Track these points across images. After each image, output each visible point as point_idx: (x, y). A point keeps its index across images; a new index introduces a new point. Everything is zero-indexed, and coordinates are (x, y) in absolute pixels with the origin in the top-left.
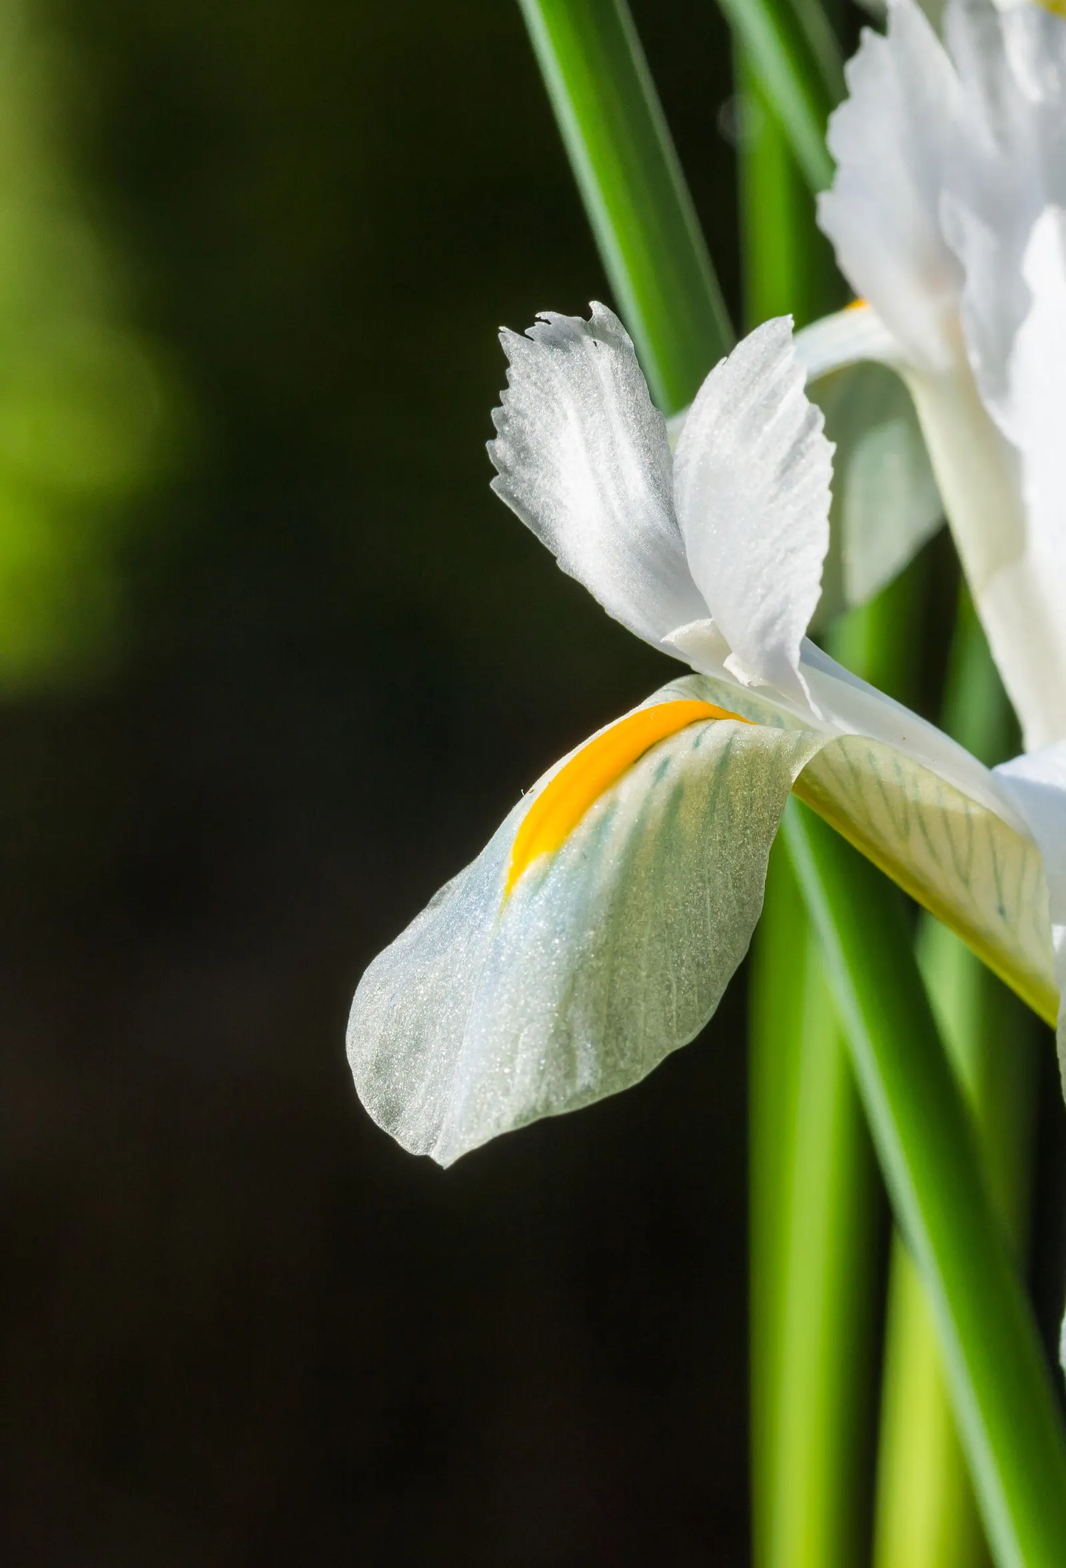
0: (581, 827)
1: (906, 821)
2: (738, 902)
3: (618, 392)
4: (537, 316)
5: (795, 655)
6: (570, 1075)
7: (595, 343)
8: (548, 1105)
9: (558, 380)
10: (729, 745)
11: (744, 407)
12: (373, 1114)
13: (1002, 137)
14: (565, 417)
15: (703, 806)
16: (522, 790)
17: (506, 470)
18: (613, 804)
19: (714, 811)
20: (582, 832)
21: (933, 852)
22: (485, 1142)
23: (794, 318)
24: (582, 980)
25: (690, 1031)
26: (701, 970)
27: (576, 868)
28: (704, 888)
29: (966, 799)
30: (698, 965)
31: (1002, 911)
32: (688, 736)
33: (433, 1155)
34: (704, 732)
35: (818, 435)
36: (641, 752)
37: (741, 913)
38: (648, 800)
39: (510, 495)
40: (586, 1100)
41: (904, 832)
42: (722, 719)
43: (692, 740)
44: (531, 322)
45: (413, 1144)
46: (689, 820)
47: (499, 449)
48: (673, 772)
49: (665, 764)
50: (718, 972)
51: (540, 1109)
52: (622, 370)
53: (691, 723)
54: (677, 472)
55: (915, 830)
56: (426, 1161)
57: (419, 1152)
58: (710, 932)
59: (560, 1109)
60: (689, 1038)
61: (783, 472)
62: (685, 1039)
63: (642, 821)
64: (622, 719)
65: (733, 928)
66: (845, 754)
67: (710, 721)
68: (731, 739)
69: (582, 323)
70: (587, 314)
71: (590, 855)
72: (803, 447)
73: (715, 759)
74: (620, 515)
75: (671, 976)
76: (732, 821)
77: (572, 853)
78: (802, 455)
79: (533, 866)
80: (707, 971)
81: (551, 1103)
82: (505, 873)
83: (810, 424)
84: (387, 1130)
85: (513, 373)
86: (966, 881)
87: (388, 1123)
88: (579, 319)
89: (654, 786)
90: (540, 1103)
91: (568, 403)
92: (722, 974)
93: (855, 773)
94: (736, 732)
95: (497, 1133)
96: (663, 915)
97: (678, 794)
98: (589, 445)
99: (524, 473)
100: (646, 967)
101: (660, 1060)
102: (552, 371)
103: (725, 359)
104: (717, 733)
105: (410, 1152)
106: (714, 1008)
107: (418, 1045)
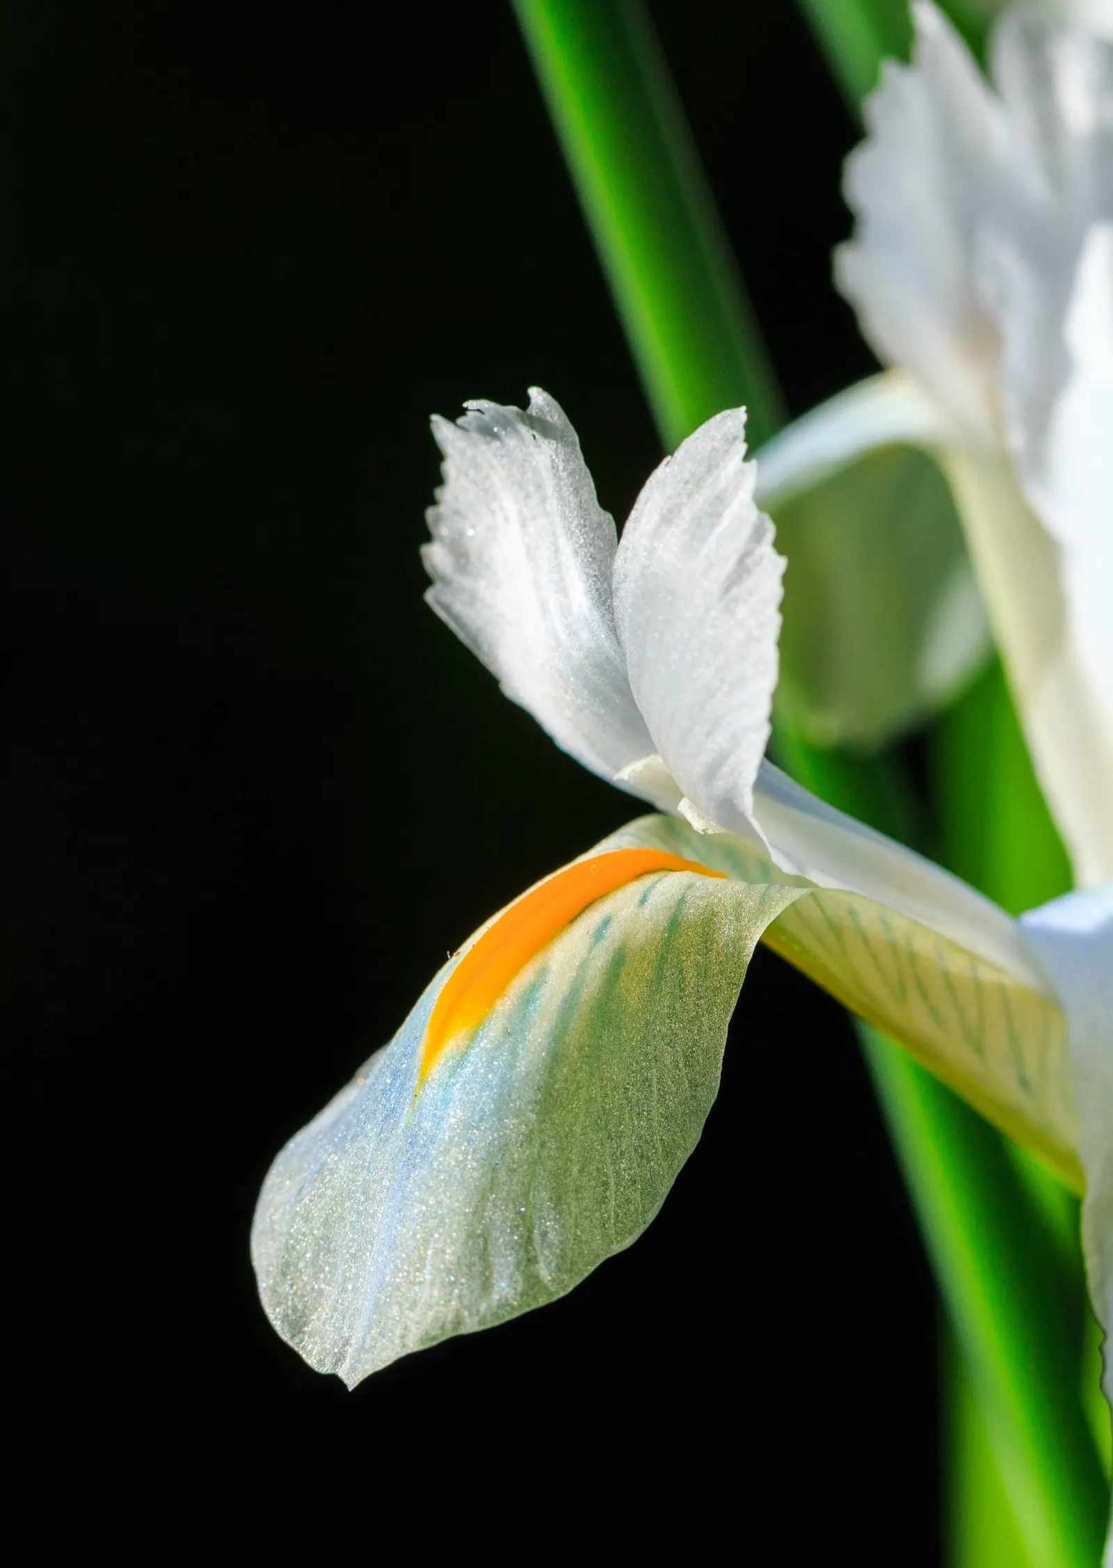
0: (506, 999)
1: (901, 984)
2: (690, 1082)
3: (560, 491)
4: (465, 405)
5: (747, 801)
6: (486, 1286)
7: (534, 436)
8: (458, 1322)
9: (497, 478)
10: (682, 901)
11: (686, 514)
12: (277, 1325)
13: (1055, 173)
14: (507, 520)
15: (649, 974)
16: (448, 952)
17: (443, 579)
18: (543, 972)
19: (662, 979)
20: (505, 1005)
21: (935, 1015)
22: (389, 1363)
23: (747, 411)
24: (503, 1176)
25: (630, 1234)
26: (644, 1162)
27: (498, 1047)
28: (650, 1068)
29: (974, 959)
30: (642, 1156)
31: (1024, 1083)
32: (634, 890)
33: (342, 1373)
34: (653, 887)
35: (766, 549)
36: (579, 911)
37: (693, 1097)
38: (583, 966)
39: (447, 608)
40: (504, 1317)
41: (901, 994)
42: (676, 871)
43: (638, 897)
44: (463, 412)
45: (320, 1362)
46: (633, 992)
47: (436, 555)
48: (614, 933)
49: (606, 923)
50: (665, 1164)
51: (449, 1326)
52: (564, 467)
53: (638, 876)
54: (616, 589)
55: (914, 996)
56: (333, 1381)
57: (324, 1369)
58: (657, 1118)
59: (471, 1326)
60: (629, 1242)
61: (727, 590)
62: (624, 1243)
63: (574, 991)
64: (566, 868)
65: (684, 1113)
66: (822, 910)
67: (661, 874)
68: (685, 893)
69: (518, 413)
70: (524, 402)
71: (513, 1032)
72: (748, 561)
73: (663, 919)
74: (563, 636)
75: (609, 1170)
76: (682, 990)
77: (493, 1030)
78: (748, 570)
79: (452, 1044)
80: (652, 1163)
81: (463, 1318)
82: (421, 1050)
83: (758, 535)
84: (291, 1344)
85: (450, 468)
86: (979, 1049)
87: (293, 1336)
88: (514, 408)
89: (590, 952)
90: (450, 1318)
91: (508, 503)
92: (670, 1167)
93: (835, 928)
94: (690, 887)
95: (403, 1353)
96: (599, 1099)
97: (619, 961)
98: (531, 555)
99: (464, 581)
100: (579, 1161)
101: (591, 1269)
102: (492, 467)
103: (668, 458)
104: (668, 886)
105: (317, 1370)
106: (659, 1206)
107: (325, 1246)
